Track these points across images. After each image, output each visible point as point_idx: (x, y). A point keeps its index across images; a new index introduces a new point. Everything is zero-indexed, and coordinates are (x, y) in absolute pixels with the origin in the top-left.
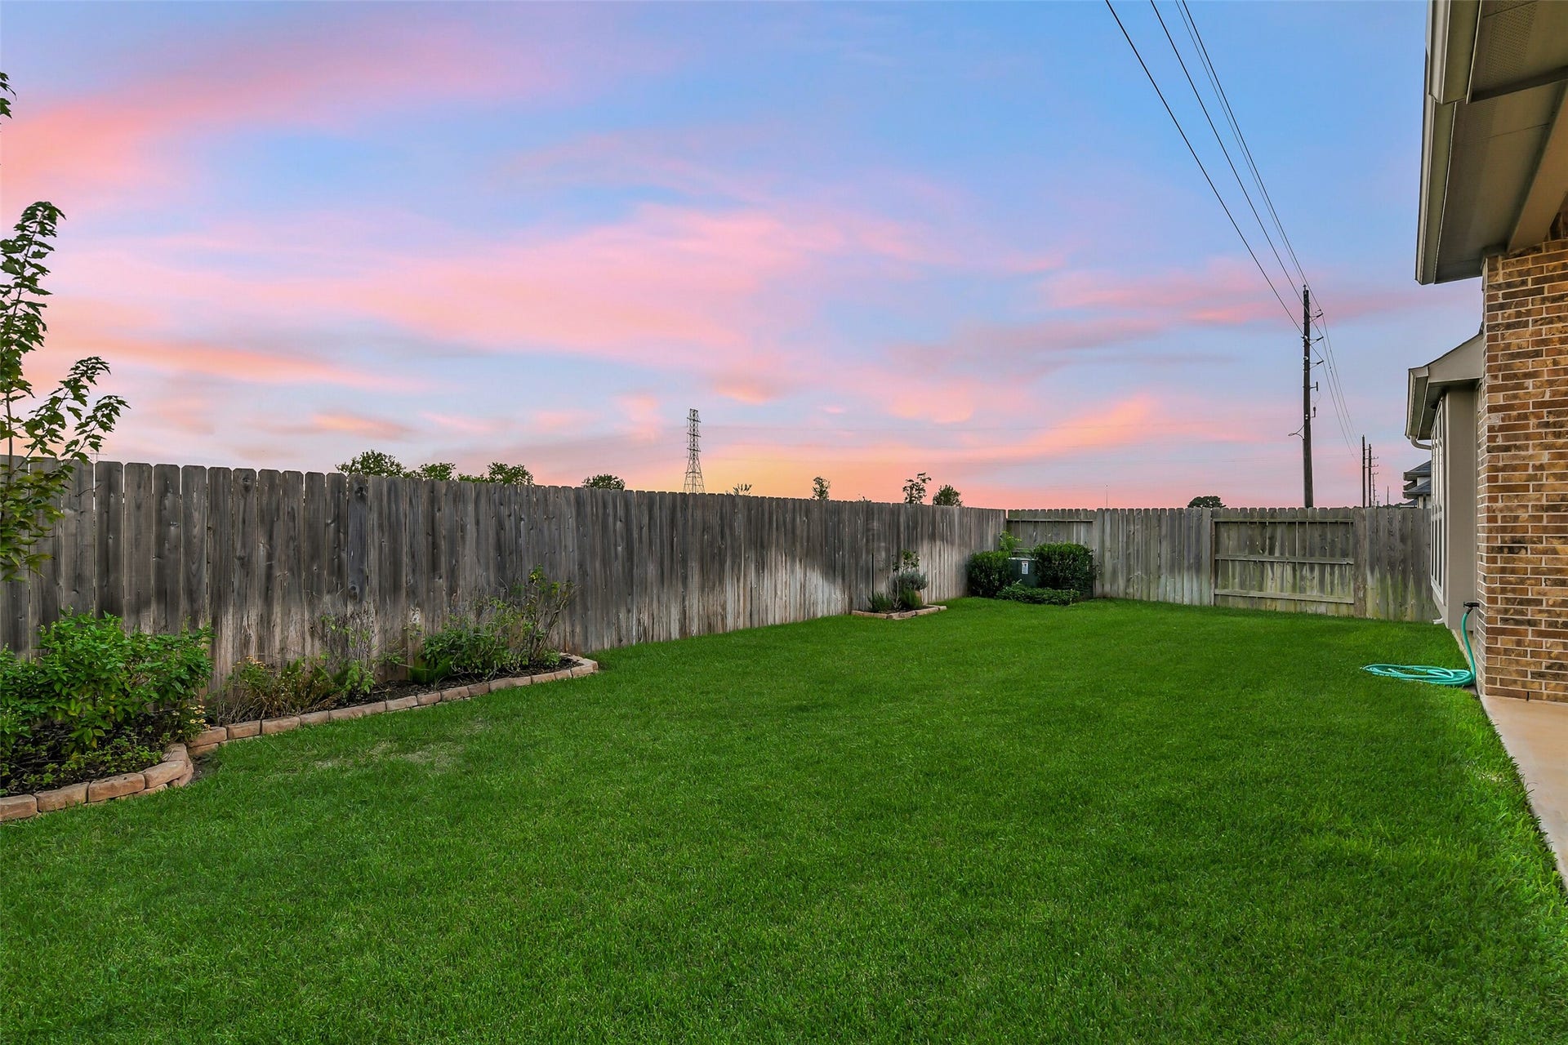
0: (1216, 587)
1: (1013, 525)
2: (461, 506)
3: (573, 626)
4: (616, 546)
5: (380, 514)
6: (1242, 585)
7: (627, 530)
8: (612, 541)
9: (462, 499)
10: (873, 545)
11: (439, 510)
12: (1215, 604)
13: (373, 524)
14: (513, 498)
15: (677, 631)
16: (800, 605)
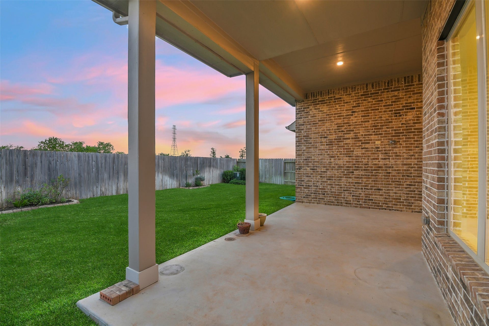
0: (285, 179)
1: (239, 163)
2: (35, 157)
3: (76, 191)
4: (92, 169)
5: (6, 159)
6: (291, 179)
7: (97, 165)
8: (91, 167)
9: (36, 155)
10: (188, 168)
11: (27, 158)
12: (285, 184)
13: (3, 162)
14: (54, 155)
15: (115, 193)
16: (161, 185)
